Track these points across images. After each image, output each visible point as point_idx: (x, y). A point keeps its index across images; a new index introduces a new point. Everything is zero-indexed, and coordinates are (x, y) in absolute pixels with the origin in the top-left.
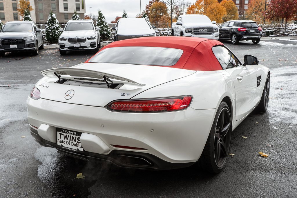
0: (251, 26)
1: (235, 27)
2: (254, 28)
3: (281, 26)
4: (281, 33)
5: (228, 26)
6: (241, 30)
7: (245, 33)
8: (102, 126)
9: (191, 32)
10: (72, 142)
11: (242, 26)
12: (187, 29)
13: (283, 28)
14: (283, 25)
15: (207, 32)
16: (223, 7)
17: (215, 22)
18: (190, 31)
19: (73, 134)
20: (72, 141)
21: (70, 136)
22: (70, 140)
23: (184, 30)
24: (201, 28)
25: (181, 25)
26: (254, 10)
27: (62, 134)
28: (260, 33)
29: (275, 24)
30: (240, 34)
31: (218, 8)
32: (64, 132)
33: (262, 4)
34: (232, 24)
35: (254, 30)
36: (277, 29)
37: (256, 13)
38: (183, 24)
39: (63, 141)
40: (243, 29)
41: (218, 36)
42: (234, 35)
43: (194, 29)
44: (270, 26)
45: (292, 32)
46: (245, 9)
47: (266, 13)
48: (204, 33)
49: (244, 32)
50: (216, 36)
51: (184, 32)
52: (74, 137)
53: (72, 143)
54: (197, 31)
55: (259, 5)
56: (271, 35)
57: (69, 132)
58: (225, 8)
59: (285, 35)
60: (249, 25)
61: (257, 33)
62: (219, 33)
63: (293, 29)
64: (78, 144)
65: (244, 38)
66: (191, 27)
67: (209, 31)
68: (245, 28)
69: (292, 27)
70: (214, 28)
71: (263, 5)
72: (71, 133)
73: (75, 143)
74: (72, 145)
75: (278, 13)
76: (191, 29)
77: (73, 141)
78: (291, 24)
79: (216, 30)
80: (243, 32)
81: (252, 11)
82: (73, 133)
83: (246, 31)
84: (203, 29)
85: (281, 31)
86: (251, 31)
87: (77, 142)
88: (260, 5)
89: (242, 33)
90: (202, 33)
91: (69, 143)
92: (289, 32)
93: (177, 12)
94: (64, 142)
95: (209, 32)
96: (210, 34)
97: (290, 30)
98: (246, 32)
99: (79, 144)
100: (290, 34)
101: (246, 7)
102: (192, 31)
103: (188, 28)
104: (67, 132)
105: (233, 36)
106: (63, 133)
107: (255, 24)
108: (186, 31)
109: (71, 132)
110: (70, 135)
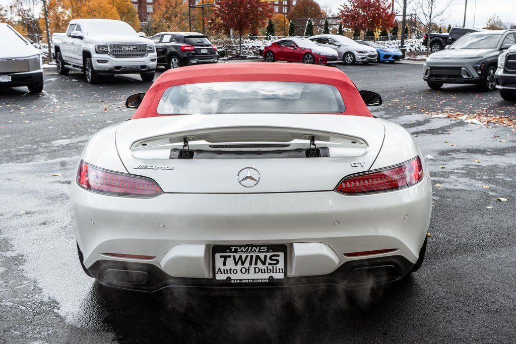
0: (200, 42)
1: (174, 44)
2: (206, 45)
3: (233, 42)
4: (234, 53)
5: (161, 42)
6: (186, 48)
7: (193, 54)
8: (337, 223)
9: (106, 52)
10: (256, 266)
11: (185, 42)
12: (99, 46)
13: (236, 47)
14: (235, 41)
15: (137, 53)
16: (111, 6)
17: (143, 34)
18: (104, 50)
19: (259, 251)
20: (256, 264)
21: (252, 257)
22: (251, 264)
23: (91, 48)
24: (125, 45)
25: (81, 38)
26: (164, 15)
27: (230, 257)
28: (215, 54)
29: (225, 40)
30: (185, 55)
31: (102, 7)
32: (236, 251)
33: (177, 4)
34: (167, 39)
35: (206, 49)
36: (227, 48)
37: (169, 19)
38: (85, 36)
39: (230, 270)
40: (189, 48)
41: (156, 59)
42: (174, 57)
43: (112, 46)
44: (217, 43)
45: (248, 52)
46: (148, 11)
47: (209, 22)
48: (131, 53)
49: (192, 52)
50: (152, 60)
51: (93, 52)
52: (262, 256)
53: (255, 268)
54: (118, 50)
55: (172, 6)
56: (222, 57)
57: (248, 249)
58: (115, 9)
59: (241, 57)
60: (198, 40)
61: (211, 54)
62: (155, 53)
63: (249, 47)
64: (270, 267)
65: (192, 62)
66: (106, 42)
67: (140, 50)
68: (193, 45)
69: (248, 44)
70: (148, 45)
71: (179, 7)
72: (255, 250)
73: (264, 267)
74: (255, 272)
75: (228, 22)
76: (106, 46)
77: (260, 265)
78: (246, 40)
79: (151, 48)
80: (189, 52)
81: (162, 16)
82: (260, 249)
83: (194, 50)
84: (129, 48)
85: (234, 51)
86: (203, 51)
87: (270, 264)
88: (174, 5)
89: (188, 54)
90: (128, 53)
91: (249, 270)
92: (245, 52)
93: (20, 13)
94: (235, 271)
95: (140, 53)
96: (142, 56)
97: (246, 49)
98: (194, 52)
99: (275, 266)
100: (248, 56)
101: (150, 9)
102: (109, 50)
103: (101, 44)
104: (244, 250)
105: (173, 60)
106: (232, 254)
107: (206, 38)
108: (97, 50)
109: (254, 248)
110: (250, 255)
